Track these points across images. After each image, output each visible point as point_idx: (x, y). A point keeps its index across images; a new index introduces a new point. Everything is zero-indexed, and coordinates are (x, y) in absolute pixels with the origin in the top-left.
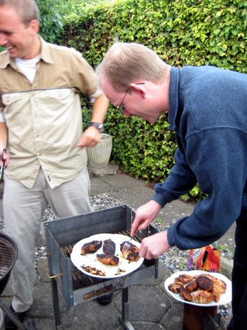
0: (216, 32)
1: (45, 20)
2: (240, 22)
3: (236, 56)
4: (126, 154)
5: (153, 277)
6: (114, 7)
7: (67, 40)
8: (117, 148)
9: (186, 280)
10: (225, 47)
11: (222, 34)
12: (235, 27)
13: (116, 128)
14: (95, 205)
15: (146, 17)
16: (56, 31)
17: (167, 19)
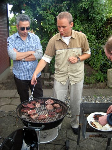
1: (98, 17)
7: (107, 25)
14: (106, 101)
16: (103, 22)
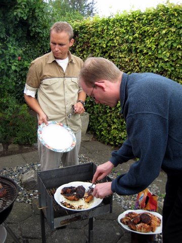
0: (162, 44)
1: (45, 32)
2: (179, 38)
3: (176, 60)
4: (99, 128)
5: (109, 212)
6: (93, 24)
8: (93, 123)
9: (133, 216)
10: (168, 54)
11: (166, 45)
12: (175, 41)
13: (92, 108)
15: (114, 31)
17: (129, 34)
